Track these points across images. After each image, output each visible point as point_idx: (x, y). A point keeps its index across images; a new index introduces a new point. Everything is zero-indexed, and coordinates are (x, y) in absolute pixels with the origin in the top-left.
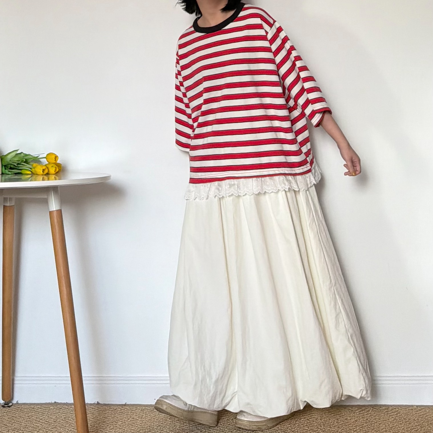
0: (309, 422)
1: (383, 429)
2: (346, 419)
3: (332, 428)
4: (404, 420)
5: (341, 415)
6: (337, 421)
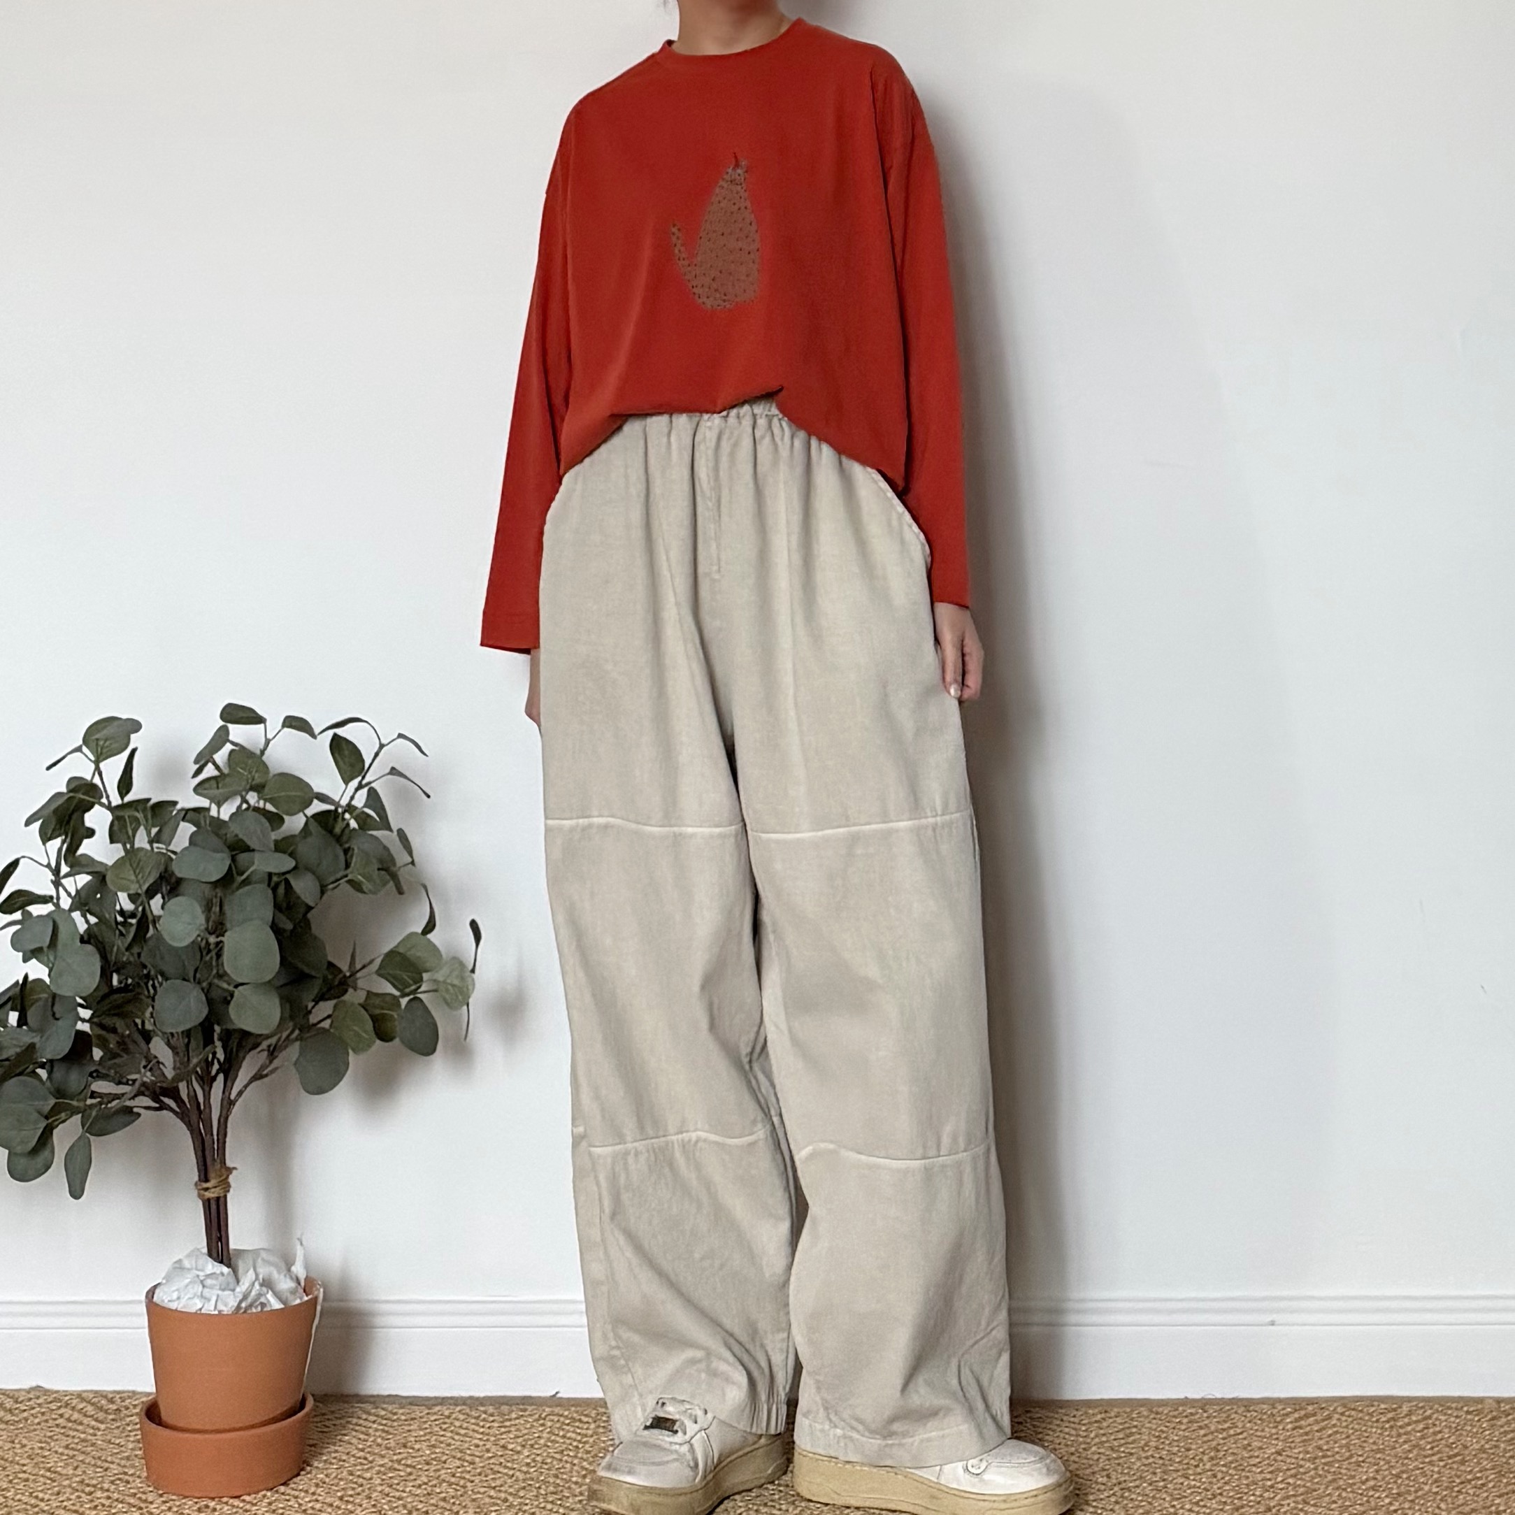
0: (1116, 1459)
1: (1367, 1480)
3: (1192, 1478)
4: (1447, 1449)
5: (1232, 1432)
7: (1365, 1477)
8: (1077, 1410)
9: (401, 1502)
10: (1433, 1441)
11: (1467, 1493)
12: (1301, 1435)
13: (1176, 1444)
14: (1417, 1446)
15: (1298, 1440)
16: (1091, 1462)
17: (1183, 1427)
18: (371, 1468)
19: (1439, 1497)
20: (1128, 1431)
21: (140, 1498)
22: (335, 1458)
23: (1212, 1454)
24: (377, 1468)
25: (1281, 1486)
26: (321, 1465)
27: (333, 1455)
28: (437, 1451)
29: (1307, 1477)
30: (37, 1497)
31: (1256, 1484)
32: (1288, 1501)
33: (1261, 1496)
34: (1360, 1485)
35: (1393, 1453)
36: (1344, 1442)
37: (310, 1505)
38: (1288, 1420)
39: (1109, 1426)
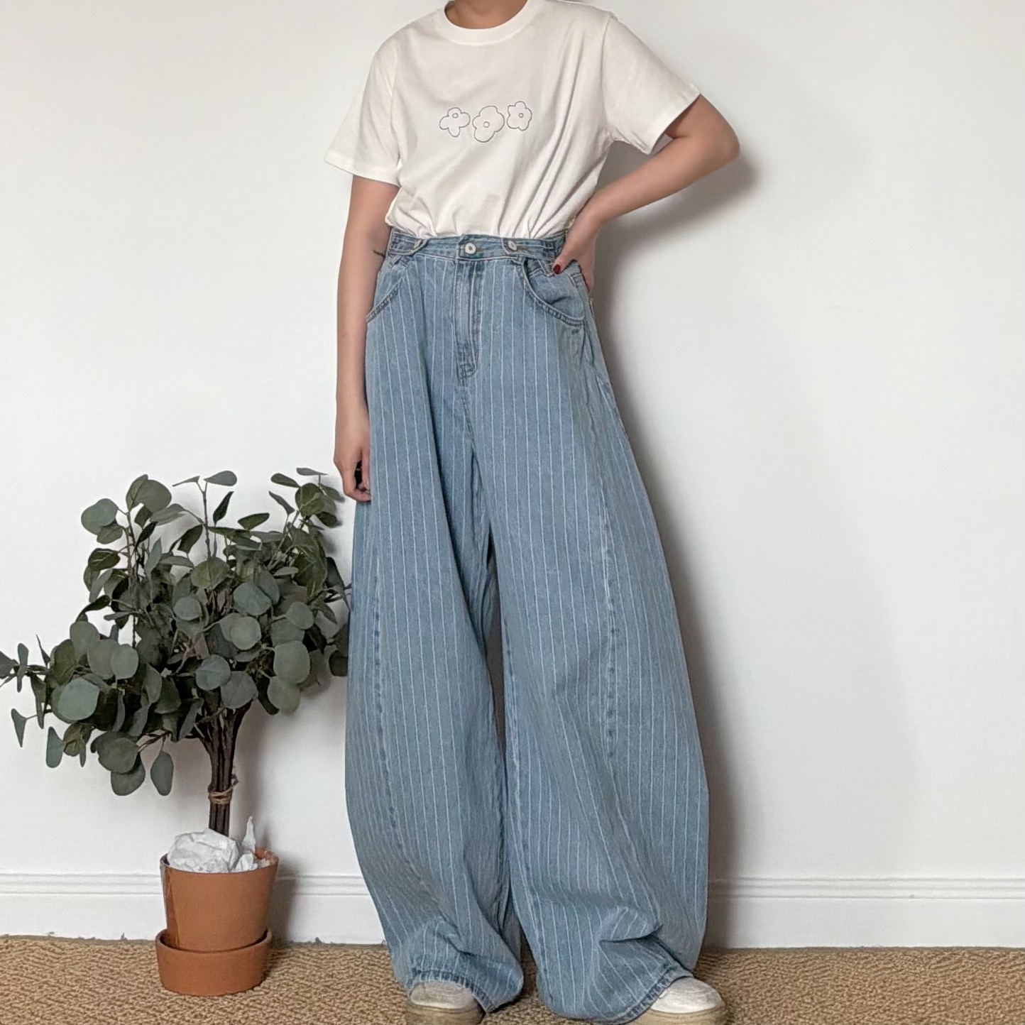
0: (816, 987)
2: (903, 980)
3: (868, 999)
7: (985, 1000)
8: (788, 955)
12: (941, 972)
13: (855, 977)
15: (939, 975)
17: (860, 966)
20: (824, 969)
23: (882, 984)
25: (931, 1005)
28: (354, 979)
29: (947, 999)
30: (84, 1008)
31: (912, 1003)
32: (934, 1015)
33: (916, 1011)
34: (983, 1005)
36: (970, 977)
38: (932, 962)
39: (810, 966)
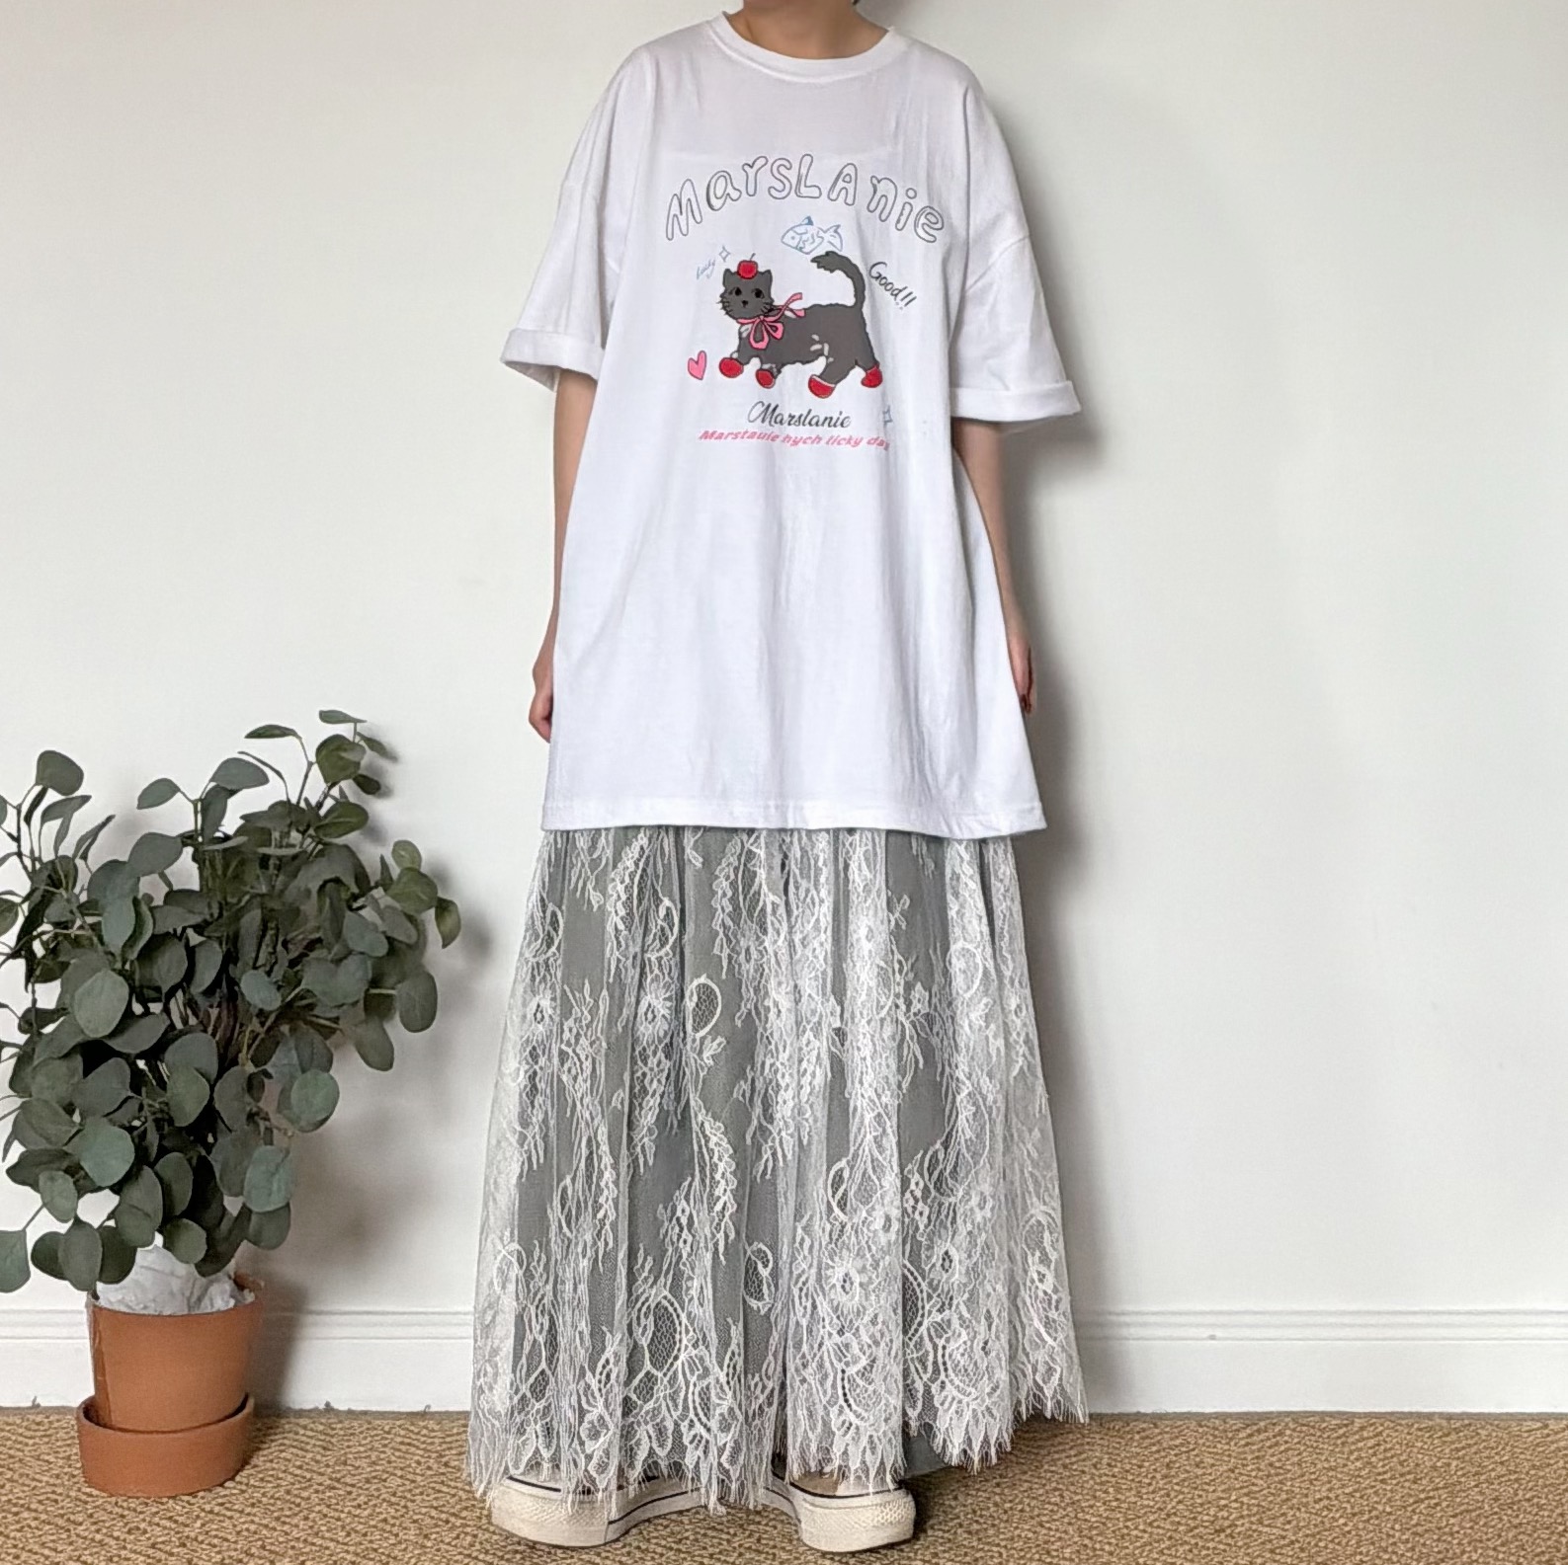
1: (1321, 1500)
3: (1145, 1497)
4: (1399, 1467)
5: (1184, 1449)
6: (1164, 1471)
9: (339, 1523)
10: (1386, 1458)
11: (1421, 1513)
12: (1252, 1452)
13: (1127, 1461)
14: (1368, 1463)
15: (1250, 1457)
16: (1044, 1482)
18: (311, 1486)
19: (1393, 1517)
21: (69, 1520)
22: (272, 1476)
24: (315, 1487)
26: (257, 1484)
27: (271, 1473)
28: (378, 1468)
31: (1209, 1502)
34: (1312, 1504)
35: (1345, 1470)
36: (1296, 1459)
37: (246, 1526)
38: (1241, 1436)
